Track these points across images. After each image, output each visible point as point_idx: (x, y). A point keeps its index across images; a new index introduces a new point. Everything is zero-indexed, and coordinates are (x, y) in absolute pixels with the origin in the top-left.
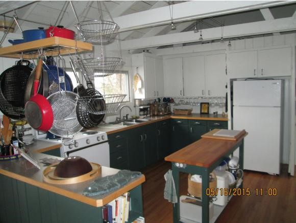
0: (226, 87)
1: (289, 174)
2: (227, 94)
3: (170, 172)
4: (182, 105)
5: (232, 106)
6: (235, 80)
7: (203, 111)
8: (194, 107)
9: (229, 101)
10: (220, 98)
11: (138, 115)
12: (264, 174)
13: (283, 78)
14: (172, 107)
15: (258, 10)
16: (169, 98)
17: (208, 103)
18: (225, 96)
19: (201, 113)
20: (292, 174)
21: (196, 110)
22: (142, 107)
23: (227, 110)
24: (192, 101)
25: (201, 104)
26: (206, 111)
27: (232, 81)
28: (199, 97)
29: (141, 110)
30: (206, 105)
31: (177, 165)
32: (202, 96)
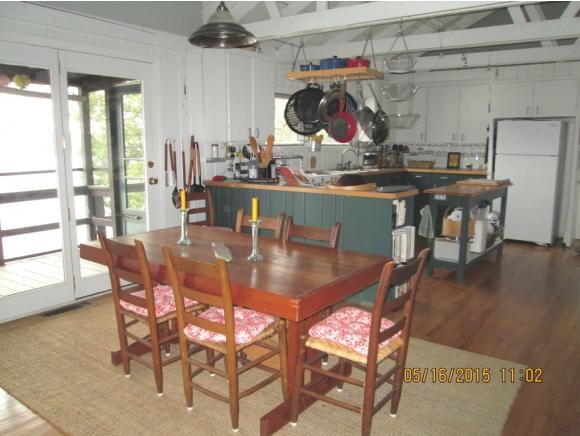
0: (488, 129)
1: (564, 245)
2: (488, 139)
3: (427, 207)
4: (421, 156)
5: (494, 154)
6: (501, 119)
7: (451, 164)
8: (438, 158)
9: (490, 149)
10: (477, 145)
11: (361, 164)
12: (532, 245)
13: (564, 120)
14: (406, 157)
15: (505, 8)
16: (401, 146)
17: (459, 154)
18: (485, 142)
19: (449, 167)
20: (568, 245)
21: (441, 163)
22: (368, 154)
23: (486, 161)
24: (436, 149)
25: (450, 154)
26: (455, 165)
27: (496, 122)
28: (447, 144)
29: (366, 158)
30: (457, 157)
31: (437, 197)
32: (451, 141)
